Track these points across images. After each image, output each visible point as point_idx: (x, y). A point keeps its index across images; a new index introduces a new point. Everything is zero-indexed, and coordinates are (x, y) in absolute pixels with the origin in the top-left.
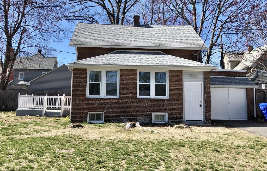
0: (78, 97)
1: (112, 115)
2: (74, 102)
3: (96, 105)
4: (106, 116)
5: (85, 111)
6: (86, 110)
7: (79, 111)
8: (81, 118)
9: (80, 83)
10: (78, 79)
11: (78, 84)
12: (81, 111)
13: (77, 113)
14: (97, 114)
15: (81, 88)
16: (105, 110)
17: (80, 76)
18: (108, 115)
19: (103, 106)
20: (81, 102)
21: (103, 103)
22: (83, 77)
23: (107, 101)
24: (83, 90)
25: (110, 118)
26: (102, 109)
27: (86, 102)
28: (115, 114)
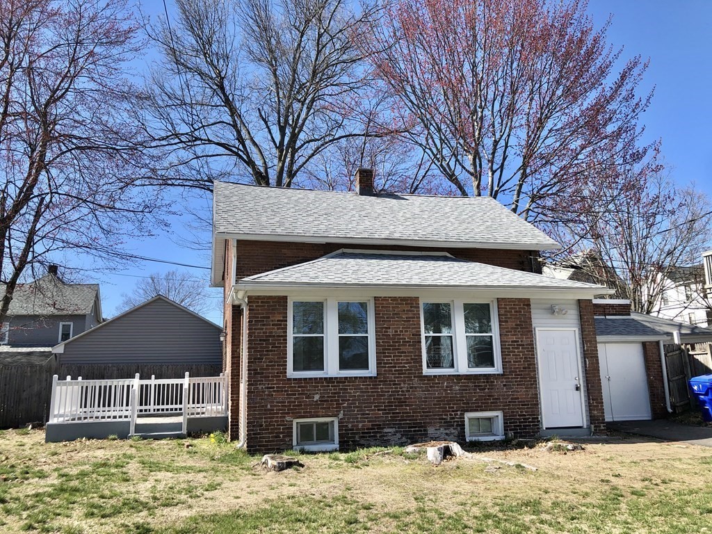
0: (265, 377)
1: (360, 425)
2: (252, 392)
3: (315, 400)
4: (346, 430)
5: (284, 417)
6: (289, 413)
7: (270, 418)
8: (276, 437)
9: (270, 336)
10: (264, 325)
11: (264, 340)
12: (273, 418)
13: (262, 426)
14: (319, 425)
15: (271, 351)
16: (342, 412)
17: (269, 317)
18: (350, 426)
19: (336, 401)
20: (274, 391)
21: (335, 393)
22: (278, 321)
23: (346, 386)
24: (278, 358)
25: (357, 433)
26: (333, 408)
27: (287, 391)
28: (369, 422)
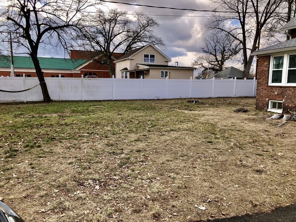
0: (261, 85)
1: (290, 105)
2: (258, 90)
3: (275, 94)
4: (285, 106)
5: (266, 99)
6: (267, 98)
7: (262, 99)
8: (263, 105)
9: (263, 71)
10: (262, 67)
11: (262, 72)
12: (263, 99)
13: (259, 101)
14: (279, 103)
15: (263, 76)
16: (284, 99)
17: (263, 64)
18: (286, 105)
19: (282, 95)
20: (264, 90)
21: (282, 92)
22: (266, 65)
23: (287, 89)
24: (265, 78)
25: (289, 108)
26: (281, 97)
27: (267, 90)
28: (294, 104)
